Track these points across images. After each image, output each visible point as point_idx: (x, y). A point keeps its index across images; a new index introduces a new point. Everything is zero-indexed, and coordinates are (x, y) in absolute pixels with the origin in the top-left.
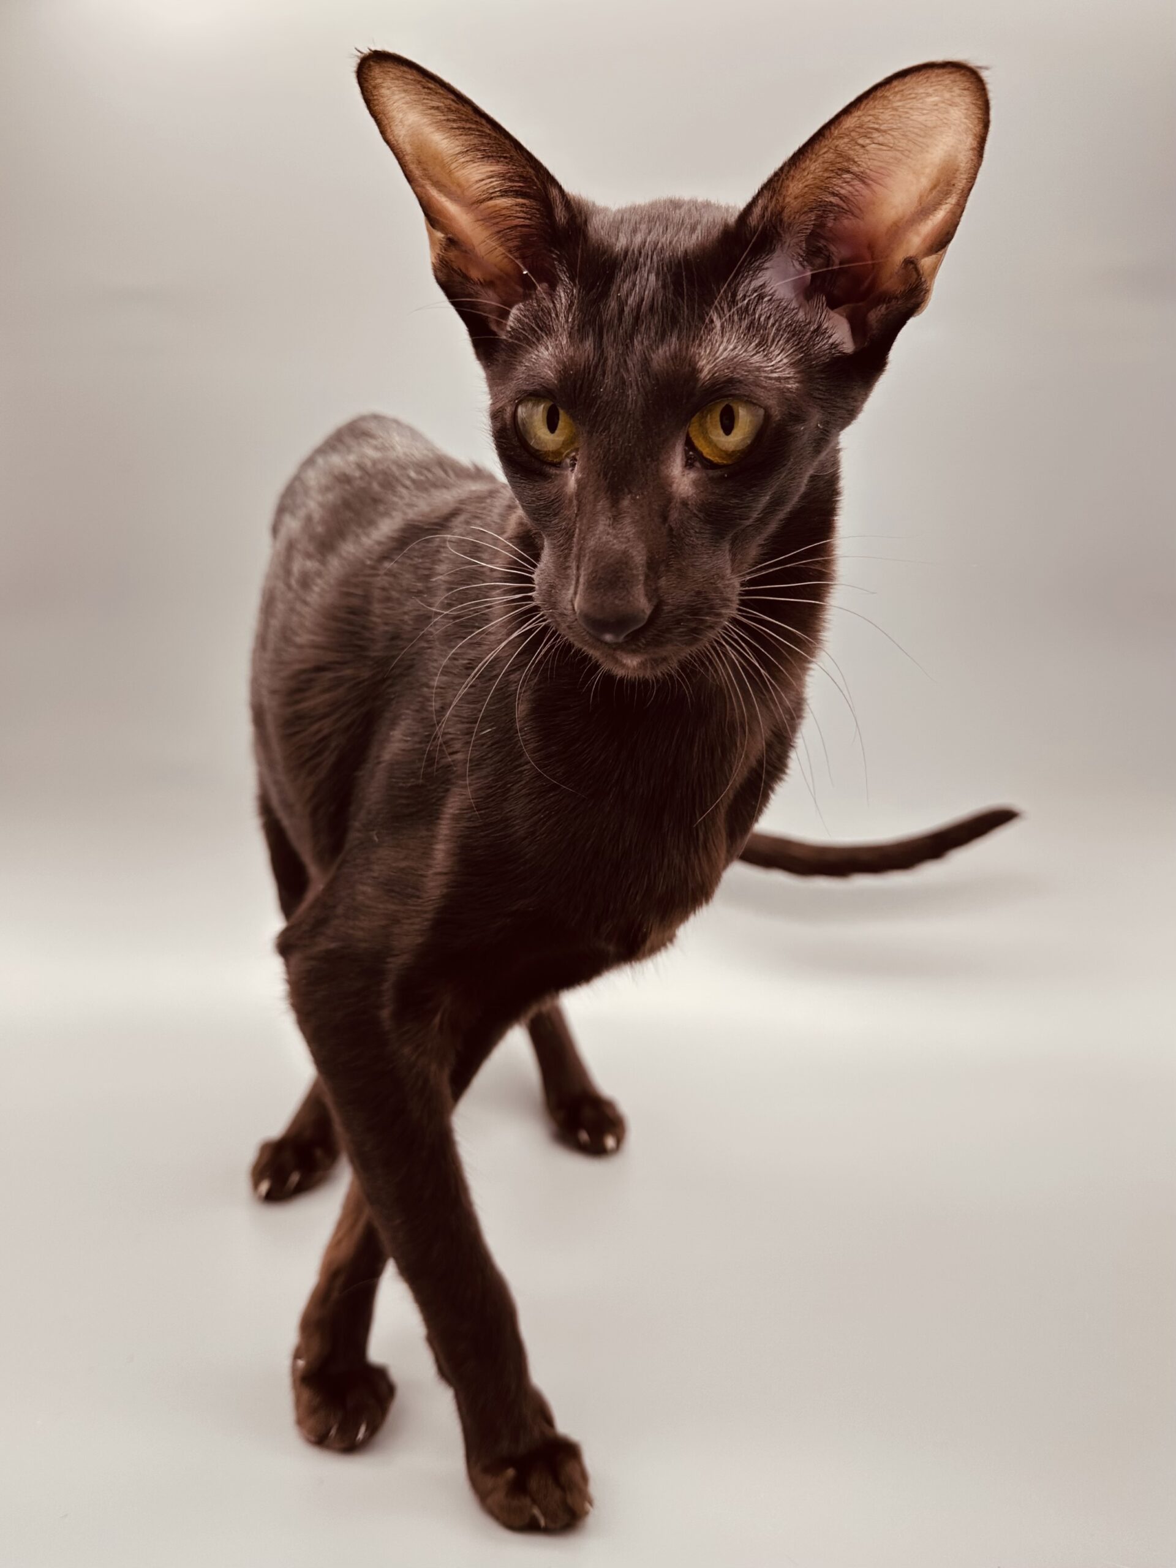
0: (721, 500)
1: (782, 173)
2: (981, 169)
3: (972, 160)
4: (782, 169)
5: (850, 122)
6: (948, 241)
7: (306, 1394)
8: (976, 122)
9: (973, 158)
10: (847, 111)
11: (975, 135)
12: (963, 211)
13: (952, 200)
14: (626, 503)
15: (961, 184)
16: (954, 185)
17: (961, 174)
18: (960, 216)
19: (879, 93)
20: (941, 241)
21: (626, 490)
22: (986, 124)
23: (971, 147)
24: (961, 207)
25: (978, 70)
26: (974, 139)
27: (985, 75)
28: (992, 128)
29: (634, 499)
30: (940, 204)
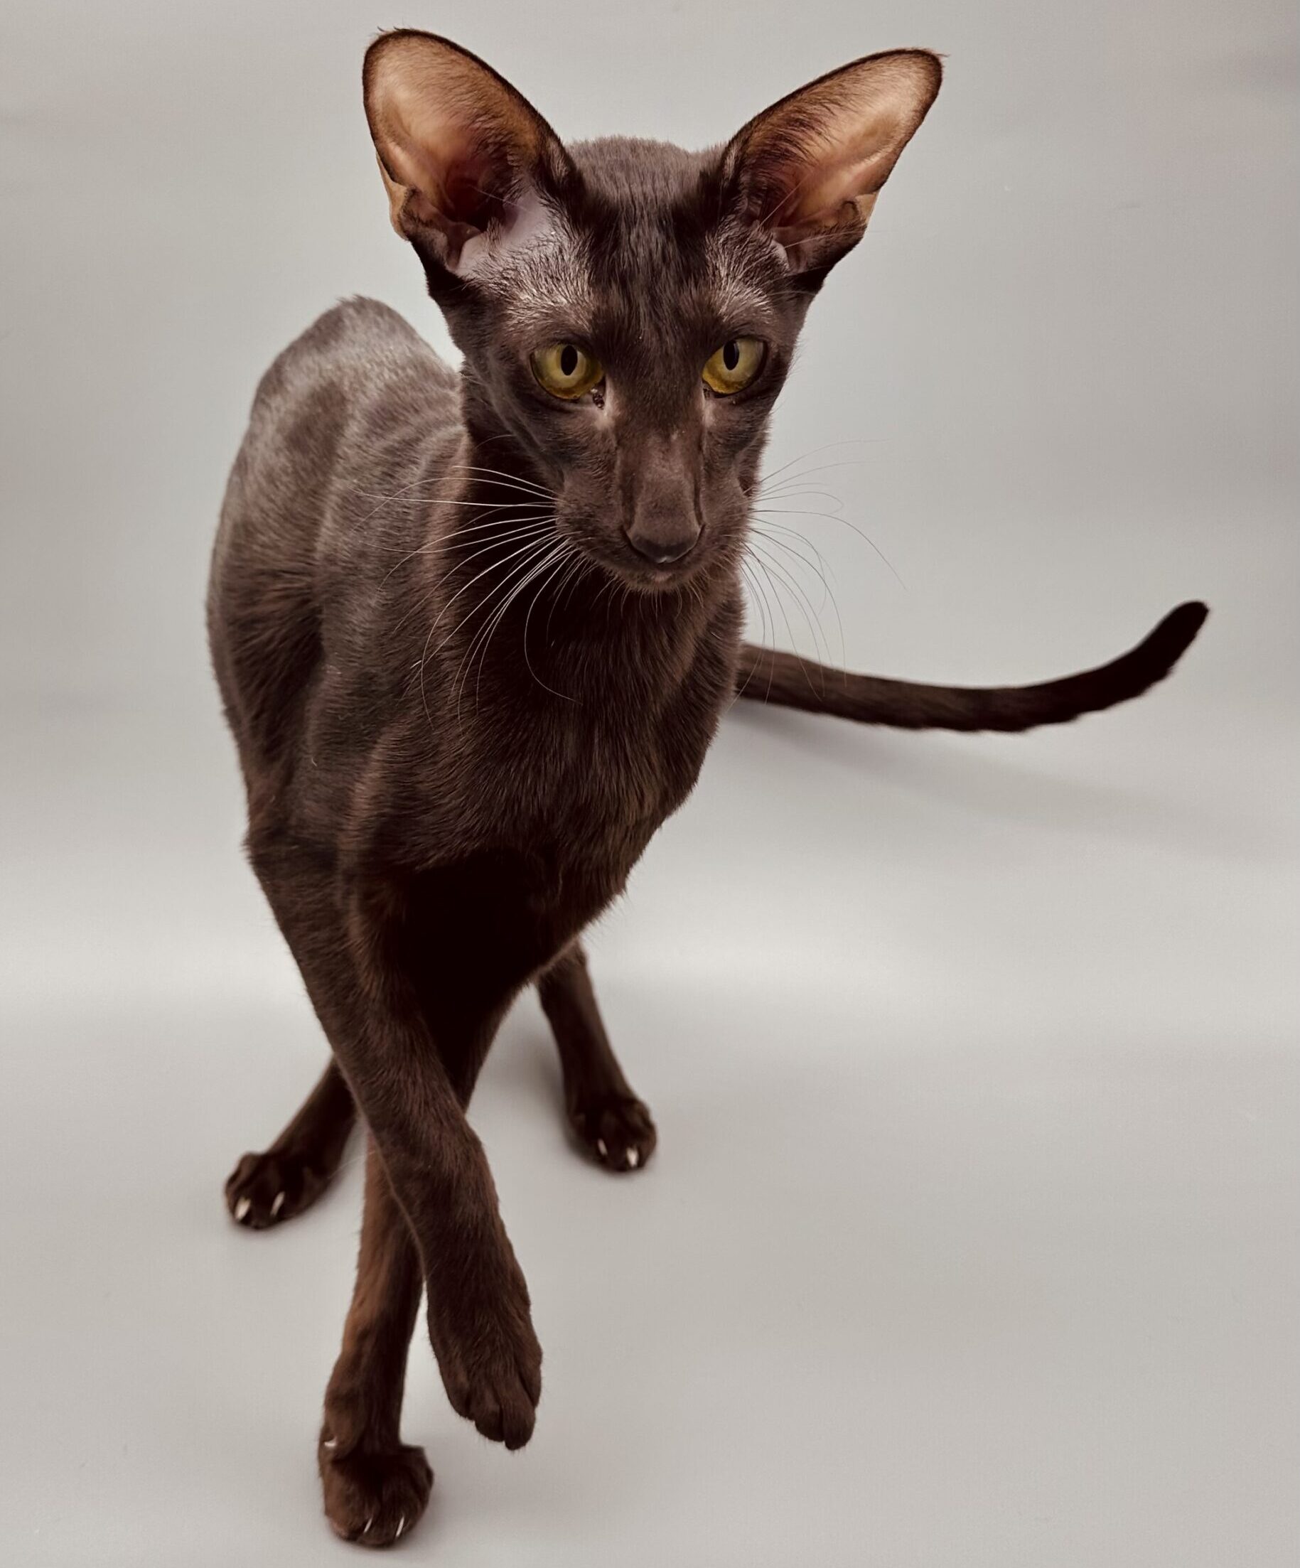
0: (737, 427)
1: (752, 126)
2: (920, 128)
3: (914, 120)
4: (751, 123)
5: (820, 88)
6: (882, 184)
7: (339, 1482)
8: (923, 92)
9: (915, 118)
10: (822, 80)
11: (921, 101)
12: (897, 159)
13: (890, 149)
14: (674, 437)
15: (900, 136)
16: (893, 137)
17: (901, 129)
18: (895, 163)
19: (851, 70)
20: (875, 183)
21: (675, 426)
22: (934, 96)
23: (915, 109)
24: (896, 154)
25: (938, 57)
26: (919, 104)
27: (943, 60)
28: (937, 100)
29: (681, 433)
30: (877, 152)
